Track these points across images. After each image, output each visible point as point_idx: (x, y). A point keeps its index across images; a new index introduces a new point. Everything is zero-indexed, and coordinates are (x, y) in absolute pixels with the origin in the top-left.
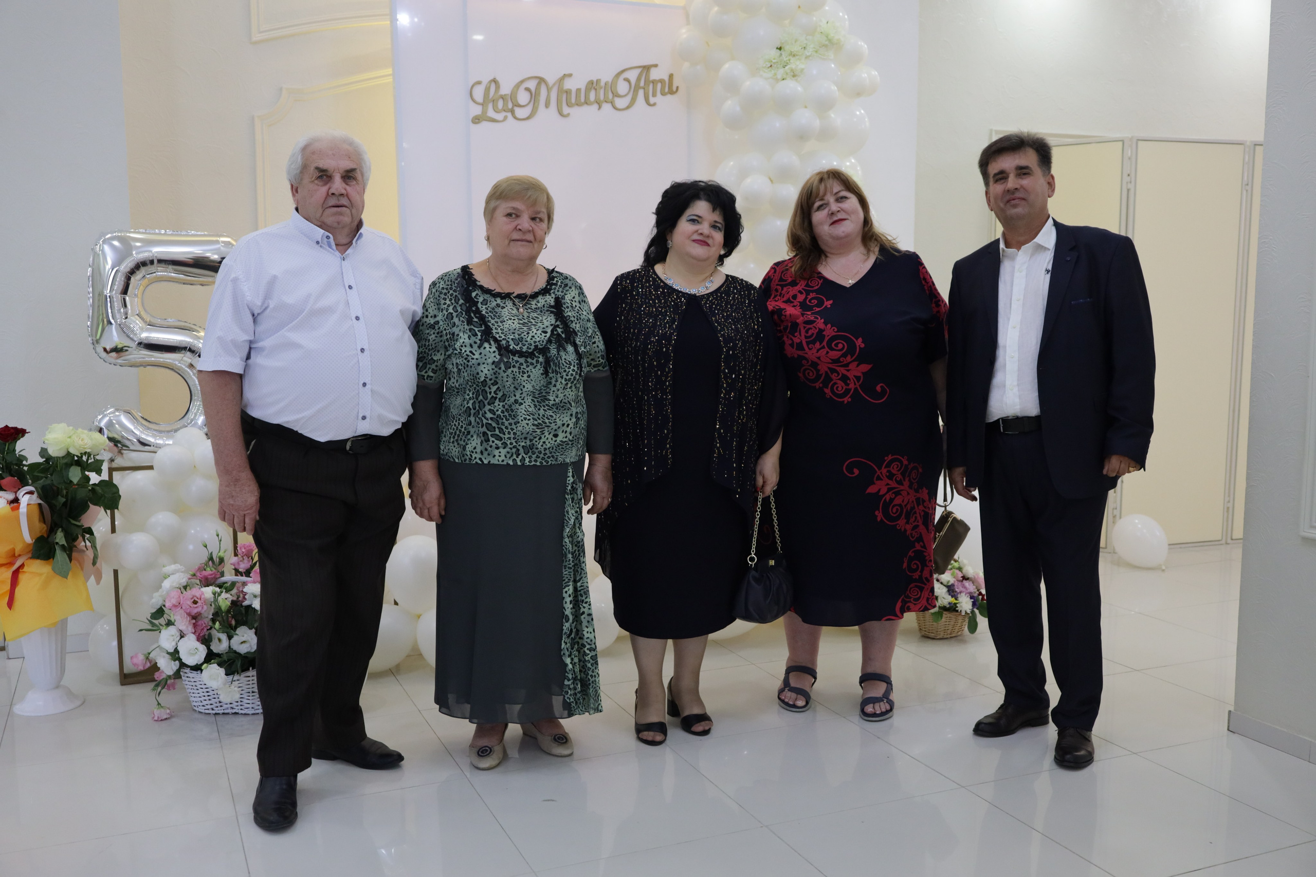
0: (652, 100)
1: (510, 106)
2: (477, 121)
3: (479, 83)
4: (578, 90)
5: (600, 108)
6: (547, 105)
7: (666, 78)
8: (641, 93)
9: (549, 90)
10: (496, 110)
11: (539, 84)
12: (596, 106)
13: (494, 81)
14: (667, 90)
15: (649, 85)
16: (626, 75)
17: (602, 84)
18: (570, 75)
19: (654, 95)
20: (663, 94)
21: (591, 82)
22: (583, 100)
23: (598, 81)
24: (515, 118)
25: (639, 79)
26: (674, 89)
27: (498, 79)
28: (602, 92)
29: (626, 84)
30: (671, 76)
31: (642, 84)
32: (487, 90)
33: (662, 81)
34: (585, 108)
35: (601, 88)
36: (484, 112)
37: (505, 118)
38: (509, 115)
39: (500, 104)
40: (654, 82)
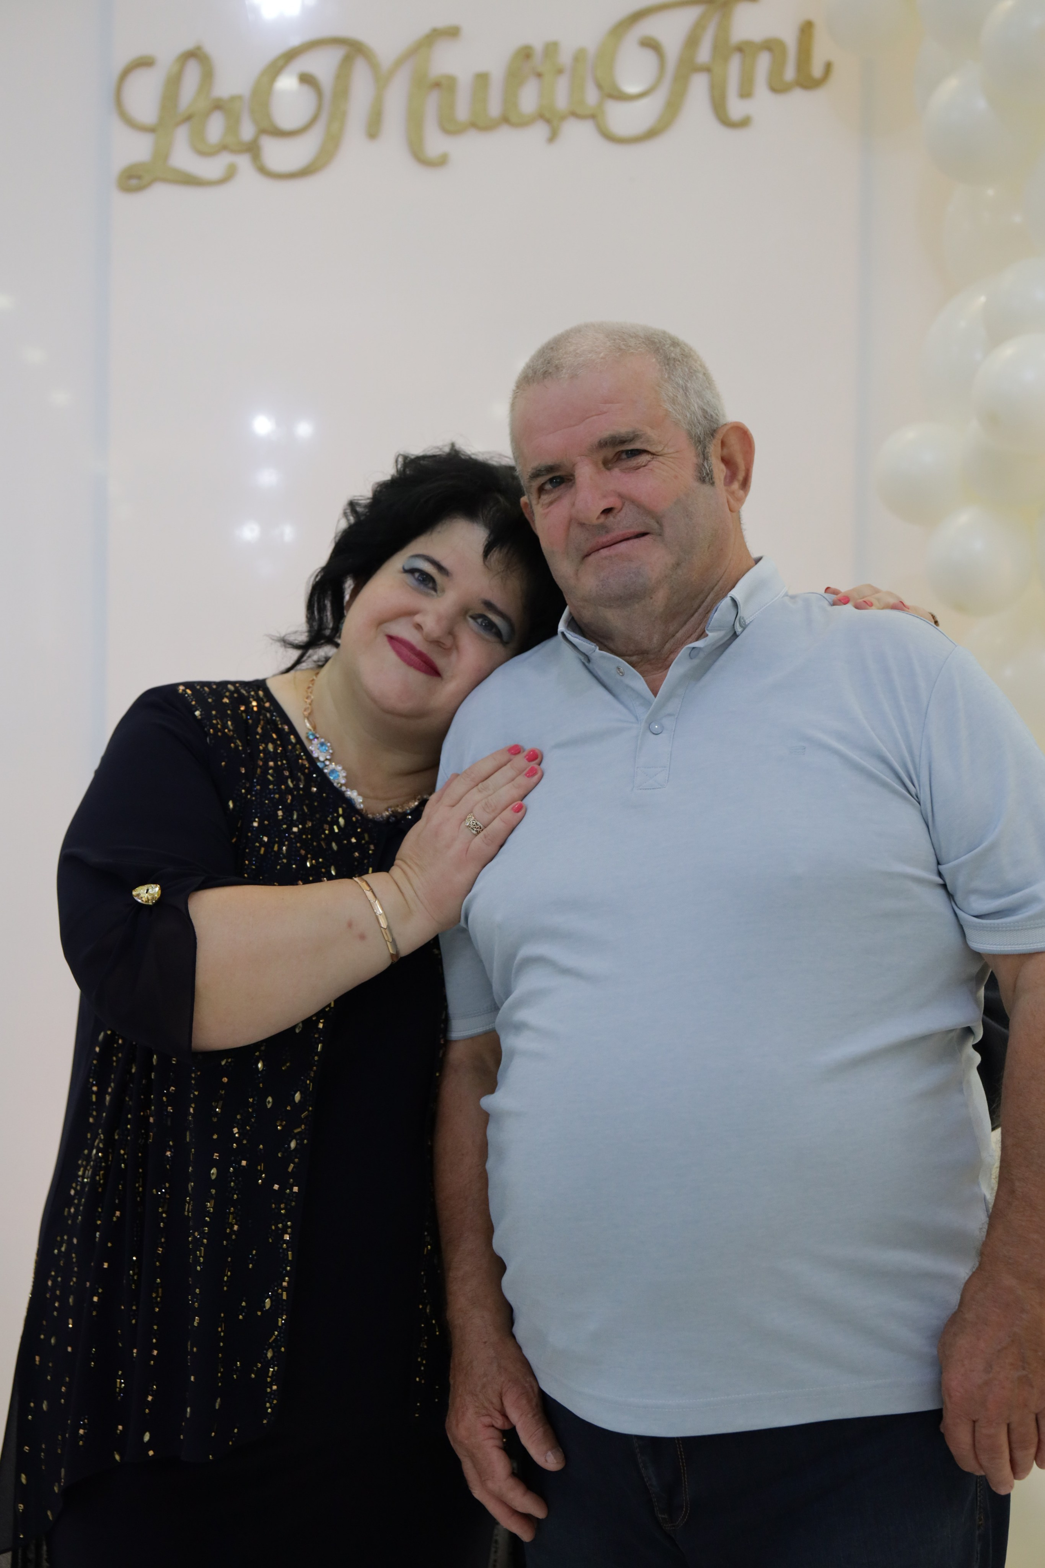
0: (736, 108)
1: (247, 131)
2: (134, 182)
3: (145, 63)
4: (482, 79)
5: (553, 137)
6: (373, 130)
7: (790, 38)
8: (699, 86)
9: (381, 80)
10: (204, 151)
11: (346, 63)
12: (540, 131)
13: (196, 55)
14: (790, 73)
15: (726, 59)
16: (650, 27)
17: (565, 57)
18: (452, 32)
19: (746, 93)
20: (778, 87)
21: (525, 53)
22: (495, 108)
23: (552, 48)
24: (264, 171)
25: (692, 41)
26: (817, 71)
27: (210, 48)
28: (562, 86)
29: (648, 58)
30: (806, 30)
31: (704, 54)
32: (174, 83)
33: (772, 46)
34: (505, 137)
35: (560, 71)
36: (162, 154)
37: (230, 175)
38: (243, 162)
39: (215, 129)
40: (745, 49)
